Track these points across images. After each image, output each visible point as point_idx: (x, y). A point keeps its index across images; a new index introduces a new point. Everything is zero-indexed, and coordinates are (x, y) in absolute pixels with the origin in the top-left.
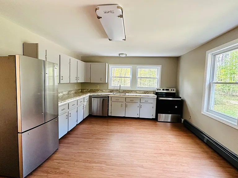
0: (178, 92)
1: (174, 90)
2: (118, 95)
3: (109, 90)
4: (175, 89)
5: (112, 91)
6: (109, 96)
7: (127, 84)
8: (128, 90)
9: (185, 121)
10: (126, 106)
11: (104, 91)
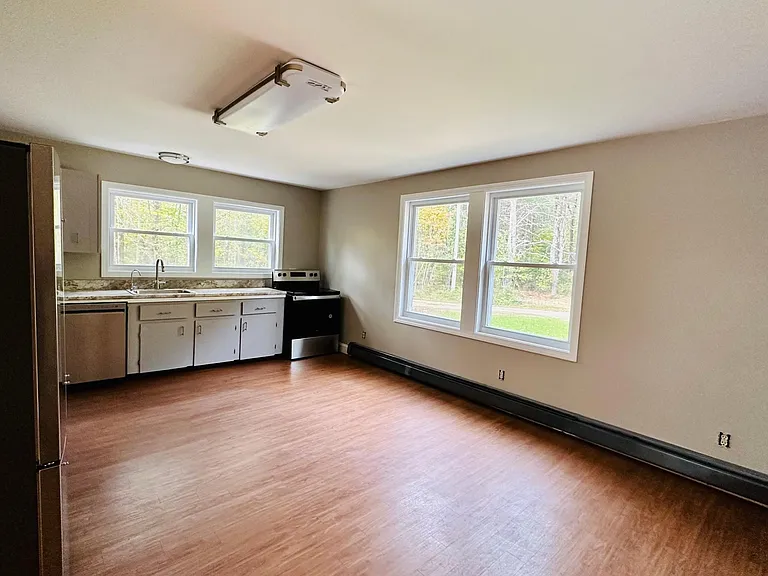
0: (324, 277)
1: (316, 275)
2: (165, 296)
3: (107, 279)
4: (318, 272)
5: (117, 284)
6: (129, 301)
7: (179, 260)
8: (184, 280)
9: (352, 346)
10: (196, 331)
11: (81, 284)
